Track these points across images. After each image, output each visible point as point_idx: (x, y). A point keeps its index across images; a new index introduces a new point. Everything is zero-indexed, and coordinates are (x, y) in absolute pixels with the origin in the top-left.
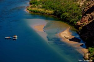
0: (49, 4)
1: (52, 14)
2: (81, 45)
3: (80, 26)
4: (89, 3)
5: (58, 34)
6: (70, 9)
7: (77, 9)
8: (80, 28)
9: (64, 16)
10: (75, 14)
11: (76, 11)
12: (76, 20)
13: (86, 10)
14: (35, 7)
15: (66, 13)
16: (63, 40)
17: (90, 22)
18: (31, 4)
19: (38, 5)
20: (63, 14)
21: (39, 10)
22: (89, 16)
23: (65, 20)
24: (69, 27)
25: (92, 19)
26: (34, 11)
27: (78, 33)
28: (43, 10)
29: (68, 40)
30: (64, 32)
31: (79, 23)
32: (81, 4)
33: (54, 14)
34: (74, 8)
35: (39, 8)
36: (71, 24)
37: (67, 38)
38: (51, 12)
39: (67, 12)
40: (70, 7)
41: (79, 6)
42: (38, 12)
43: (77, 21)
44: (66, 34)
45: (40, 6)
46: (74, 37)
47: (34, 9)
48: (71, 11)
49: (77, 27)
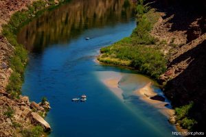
0: (125, 53)
1: (129, 66)
2: (166, 105)
3: (164, 81)
4: (176, 50)
5: (136, 91)
6: (152, 59)
7: (161, 59)
8: (164, 83)
9: (143, 68)
10: (158, 66)
11: (159, 61)
12: (159, 72)
13: (171, 60)
14: (107, 56)
15: (146, 65)
16: (142, 99)
17: (177, 75)
18: (102, 52)
19: (110, 54)
20: (142, 65)
21: (113, 60)
22: (175, 67)
23: (145, 73)
24: (151, 82)
25: (179, 71)
26: (106, 62)
27: (162, 90)
28: (117, 60)
29: (149, 98)
30: (144, 89)
31: (163, 76)
32: (166, 52)
33: (132, 65)
34: (156, 58)
35: (112, 57)
36: (153, 78)
37: (147, 96)
38: (128, 62)
39: (148, 62)
40: (152, 56)
41: (163, 55)
42: (111, 63)
43: (161, 74)
44: (146, 91)
45: (113, 55)
46: (156, 94)
47: (105, 59)
49: (160, 82)
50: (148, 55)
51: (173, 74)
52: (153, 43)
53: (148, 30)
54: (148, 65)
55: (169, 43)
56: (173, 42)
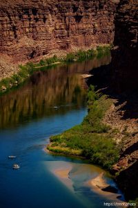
0: (76, 142)
1: (80, 155)
2: (118, 197)
3: (117, 171)
4: (129, 139)
5: (87, 182)
6: (104, 148)
7: (113, 149)
8: (117, 174)
9: (95, 158)
10: (110, 155)
11: (111, 151)
12: (111, 162)
13: (124, 150)
14: (57, 145)
15: (97, 154)
16: (94, 190)
17: (130, 165)
18: (51, 141)
19: (60, 143)
20: (94, 155)
21: (63, 149)
22: (128, 157)
23: (97, 163)
24: (103, 173)
25: (133, 161)
26: (56, 151)
27: (114, 180)
28: (67, 149)
29: (100, 190)
30: (95, 179)
31: (116, 167)
32: (118, 141)
33: (83, 154)
34: (109, 147)
35: (62, 146)
36: (105, 168)
37: (99, 187)
38: (78, 151)
39: (99, 152)
40: (104, 145)
41: (115, 144)
42: (60, 152)
43: (113, 164)
44: (98, 182)
45: (63, 143)
46: (108, 185)
47: (55, 148)
48: (105, 150)
49: (113, 172)
50: (100, 144)
51: (126, 164)
52: (105, 131)
53: (100, 118)
54: (100, 155)
55: (121, 131)
56: (126, 130)
